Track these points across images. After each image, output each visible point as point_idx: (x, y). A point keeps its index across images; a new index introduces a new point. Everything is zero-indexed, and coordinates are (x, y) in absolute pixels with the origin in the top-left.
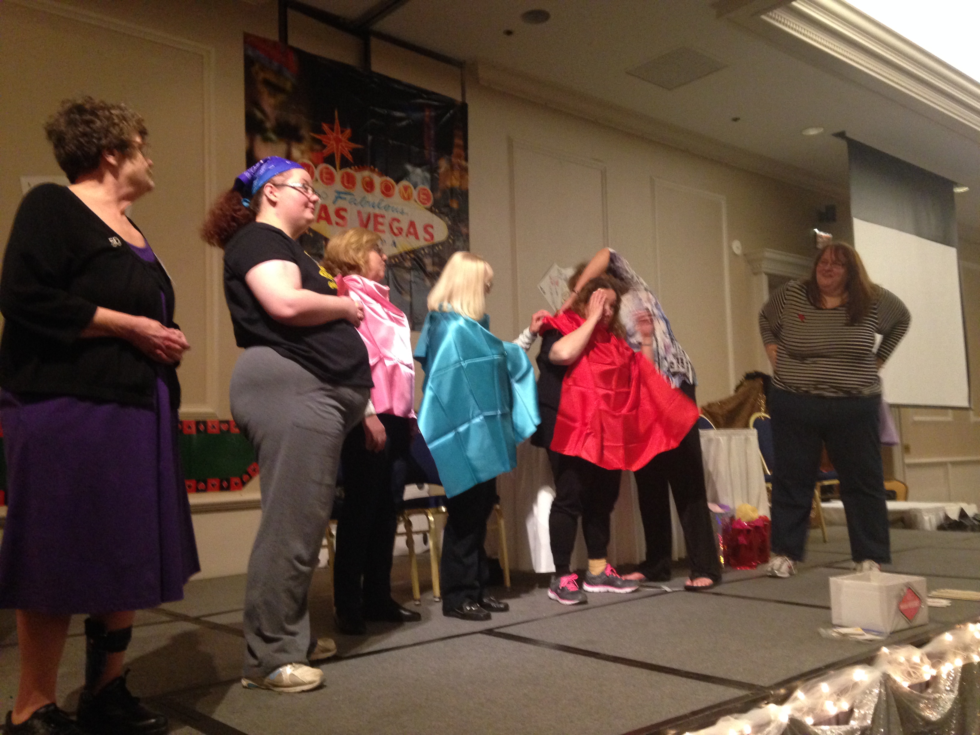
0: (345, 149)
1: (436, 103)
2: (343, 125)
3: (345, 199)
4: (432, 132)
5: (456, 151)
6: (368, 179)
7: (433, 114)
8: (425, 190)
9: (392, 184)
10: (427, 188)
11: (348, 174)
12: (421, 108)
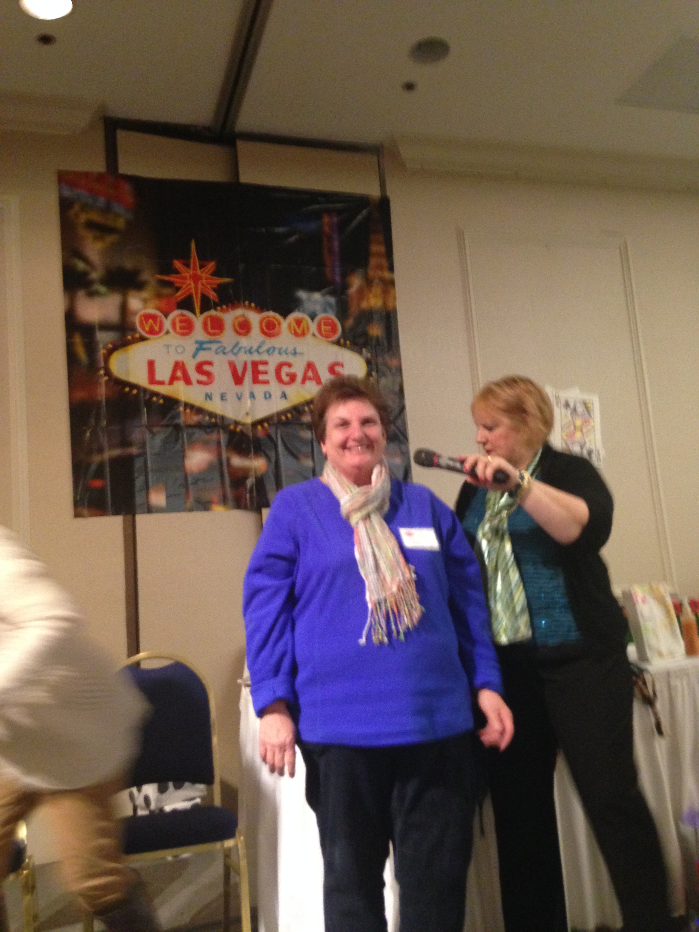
0: (206, 287)
1: (339, 205)
2: (203, 259)
3: (209, 349)
4: (336, 244)
5: (373, 262)
6: (241, 319)
7: (335, 219)
8: (327, 318)
9: (276, 320)
10: (332, 316)
11: (212, 318)
12: (318, 215)
